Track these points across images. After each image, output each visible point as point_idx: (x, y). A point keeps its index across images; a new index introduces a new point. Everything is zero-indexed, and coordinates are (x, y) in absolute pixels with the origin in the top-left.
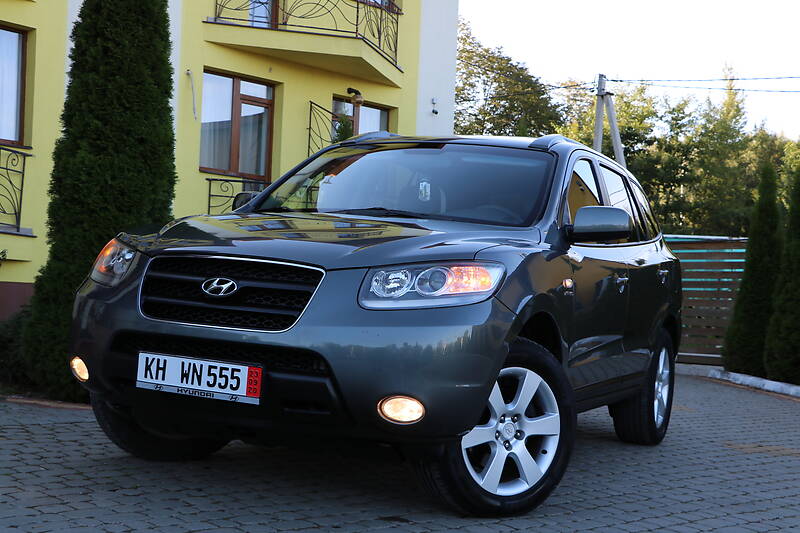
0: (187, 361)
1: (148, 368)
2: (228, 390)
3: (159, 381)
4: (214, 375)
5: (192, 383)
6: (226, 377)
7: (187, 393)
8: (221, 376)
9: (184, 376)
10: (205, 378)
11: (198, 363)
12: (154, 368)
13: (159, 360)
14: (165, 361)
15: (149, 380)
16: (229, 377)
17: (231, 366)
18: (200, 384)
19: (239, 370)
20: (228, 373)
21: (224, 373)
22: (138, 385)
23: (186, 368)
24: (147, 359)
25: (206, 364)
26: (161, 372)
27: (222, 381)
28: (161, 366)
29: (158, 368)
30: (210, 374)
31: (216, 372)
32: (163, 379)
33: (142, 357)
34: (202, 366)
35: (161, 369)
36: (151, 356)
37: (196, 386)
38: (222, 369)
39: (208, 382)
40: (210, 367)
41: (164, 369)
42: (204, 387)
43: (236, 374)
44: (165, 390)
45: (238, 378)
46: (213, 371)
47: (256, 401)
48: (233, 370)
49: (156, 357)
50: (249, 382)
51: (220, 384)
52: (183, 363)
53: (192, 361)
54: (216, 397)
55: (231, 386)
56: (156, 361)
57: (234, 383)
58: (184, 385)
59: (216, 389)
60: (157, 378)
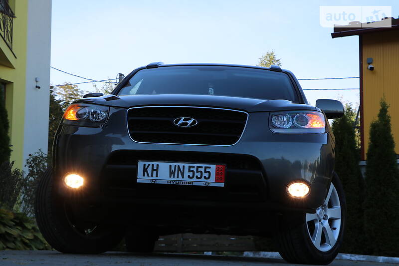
0: (173, 164)
1: (145, 170)
2: (203, 179)
3: (154, 177)
4: (193, 171)
5: (178, 177)
6: (201, 172)
7: (175, 183)
8: (197, 171)
9: (172, 173)
10: (187, 174)
11: (181, 165)
12: (149, 170)
13: (153, 165)
14: (158, 165)
15: (146, 177)
16: (203, 172)
17: (204, 166)
18: (183, 178)
19: (210, 168)
20: (203, 170)
21: (200, 169)
22: (138, 181)
23: (173, 169)
24: (145, 165)
25: (187, 165)
26: (155, 172)
27: (199, 175)
28: (155, 168)
29: (153, 170)
30: (189, 171)
31: (195, 170)
32: (157, 176)
33: (141, 164)
34: (184, 166)
35: (155, 170)
36: (147, 163)
37: (180, 178)
38: (198, 167)
39: (189, 176)
40: (190, 167)
41: (157, 170)
42: (186, 179)
43: (207, 170)
44: (158, 182)
45: (209, 173)
46: (192, 169)
47: (222, 185)
48: (206, 168)
49: (151, 163)
50: (217, 174)
51: (197, 177)
52: (170, 166)
53: (177, 164)
54: (195, 184)
55: (205, 177)
56: (151, 166)
57: (207, 175)
58: (172, 178)
59: (195, 179)
60: (152, 176)
